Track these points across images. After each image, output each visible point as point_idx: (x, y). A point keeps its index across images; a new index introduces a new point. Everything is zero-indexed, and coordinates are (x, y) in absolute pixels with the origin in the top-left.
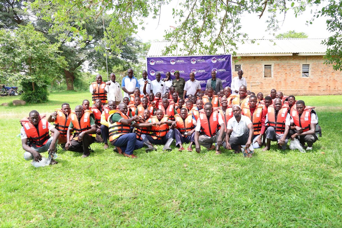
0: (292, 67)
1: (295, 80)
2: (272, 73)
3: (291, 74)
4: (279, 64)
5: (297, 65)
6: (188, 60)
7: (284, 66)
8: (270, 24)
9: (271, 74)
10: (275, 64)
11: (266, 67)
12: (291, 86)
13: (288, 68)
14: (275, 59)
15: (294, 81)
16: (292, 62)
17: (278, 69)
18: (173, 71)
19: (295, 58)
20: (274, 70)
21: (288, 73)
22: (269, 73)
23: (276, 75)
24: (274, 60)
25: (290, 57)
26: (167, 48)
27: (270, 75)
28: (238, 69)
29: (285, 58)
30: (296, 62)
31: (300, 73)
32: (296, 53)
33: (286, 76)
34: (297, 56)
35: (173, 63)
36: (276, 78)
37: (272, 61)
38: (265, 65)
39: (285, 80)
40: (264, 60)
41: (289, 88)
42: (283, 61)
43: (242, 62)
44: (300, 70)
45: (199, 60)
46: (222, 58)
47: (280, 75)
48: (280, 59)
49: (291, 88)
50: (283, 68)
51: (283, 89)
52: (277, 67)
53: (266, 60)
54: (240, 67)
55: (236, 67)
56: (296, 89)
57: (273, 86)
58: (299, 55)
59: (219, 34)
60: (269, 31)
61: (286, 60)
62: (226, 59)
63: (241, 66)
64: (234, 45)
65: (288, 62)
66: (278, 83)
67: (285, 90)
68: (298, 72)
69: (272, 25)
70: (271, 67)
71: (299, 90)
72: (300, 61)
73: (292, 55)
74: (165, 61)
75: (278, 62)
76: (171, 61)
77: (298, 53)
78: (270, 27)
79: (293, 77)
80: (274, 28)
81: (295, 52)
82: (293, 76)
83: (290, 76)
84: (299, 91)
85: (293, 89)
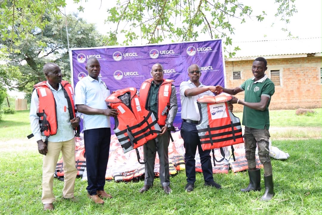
0: (307, 72)
1: (312, 88)
2: (281, 80)
3: (306, 80)
4: (289, 69)
5: (314, 69)
6: (145, 53)
7: (296, 71)
8: (283, 4)
9: (280, 82)
10: (284, 69)
11: (272, 72)
12: (306, 96)
13: (301, 73)
14: (284, 63)
15: (311, 90)
16: (307, 65)
17: (289, 75)
18: (118, 72)
19: (310, 61)
20: (283, 77)
21: (301, 79)
22: (277, 80)
23: (286, 83)
24: (282, 64)
25: (303, 58)
26: (111, 34)
27: (278, 83)
28: (237, 76)
29: (297, 61)
30: (312, 65)
31: (317, 79)
32: (312, 54)
33: (300, 83)
34: (313, 57)
35: (117, 59)
36: (287, 86)
37: (280, 65)
38: (271, 71)
39: (298, 88)
40: (270, 64)
41: (305, 99)
42: (295, 65)
43: (242, 68)
44: (318, 75)
45: (164, 52)
46: (206, 47)
47: (291, 82)
48: (290, 63)
49: (306, 98)
50: (295, 74)
51: (296, 99)
52: (287, 73)
53: (273, 64)
54: (239, 74)
55: (234, 75)
56: (314, 100)
57: (283, 96)
58: (316, 56)
59: (200, 6)
60: (280, 16)
61: (298, 63)
62: (213, 48)
63: (241, 73)
64: (228, 25)
65: (301, 66)
66: (290, 93)
67: (299, 101)
68: (315, 78)
69: (285, 6)
70: (279, 73)
71: (318, 100)
72: (316, 63)
73: (306, 56)
74: (104, 56)
75: (288, 66)
76: (115, 56)
77: (314, 54)
78: (283, 8)
79: (309, 85)
80: (288, 11)
81: (310, 53)
82: (309, 83)
83: (305, 83)
84: (317, 102)
85: (310, 100)
